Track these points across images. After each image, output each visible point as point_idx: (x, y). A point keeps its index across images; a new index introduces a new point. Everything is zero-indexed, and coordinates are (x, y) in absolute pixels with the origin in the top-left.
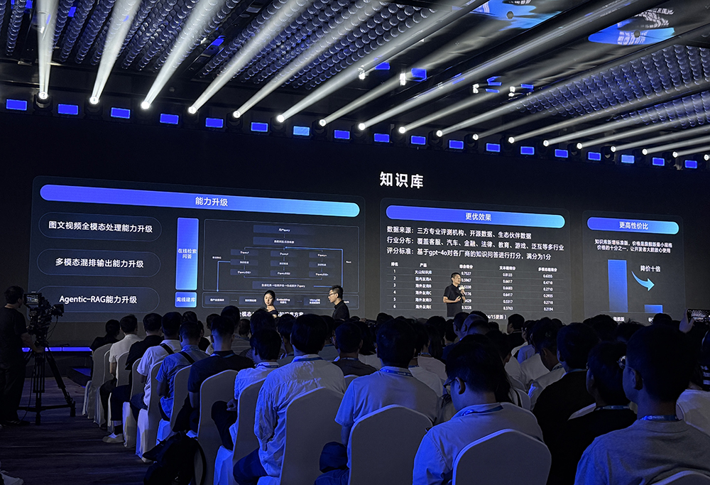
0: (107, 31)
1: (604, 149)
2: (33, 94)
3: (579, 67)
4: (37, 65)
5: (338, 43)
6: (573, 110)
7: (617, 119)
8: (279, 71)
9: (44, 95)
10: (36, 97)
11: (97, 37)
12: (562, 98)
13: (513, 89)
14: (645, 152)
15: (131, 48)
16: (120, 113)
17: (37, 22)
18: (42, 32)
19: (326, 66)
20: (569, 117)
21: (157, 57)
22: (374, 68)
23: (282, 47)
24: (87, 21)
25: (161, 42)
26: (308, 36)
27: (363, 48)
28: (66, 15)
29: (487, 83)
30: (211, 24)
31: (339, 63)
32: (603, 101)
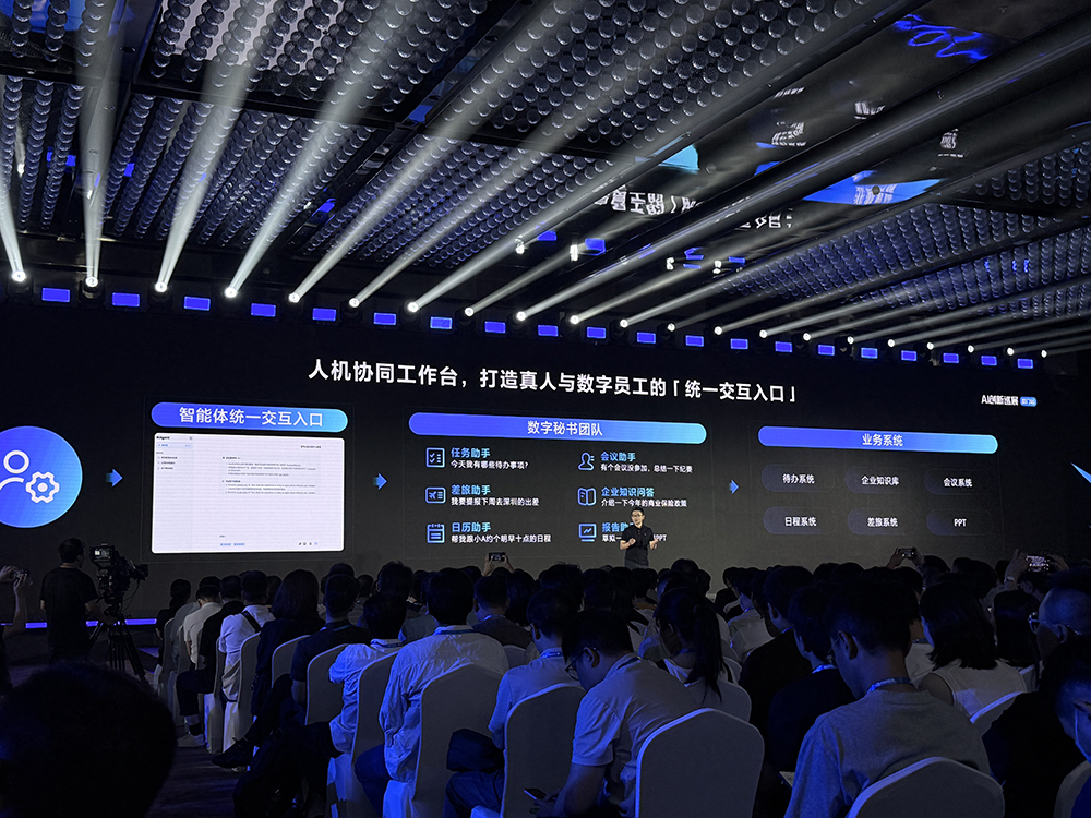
0: (176, 195)
1: (839, 340)
2: (78, 280)
3: (803, 234)
4: (83, 242)
5: (487, 207)
6: (797, 290)
7: (855, 301)
8: (409, 244)
9: (92, 281)
10: (83, 284)
11: (163, 202)
12: (784, 274)
13: (718, 264)
14: (891, 343)
15: (209, 217)
16: (197, 304)
17: (81, 185)
18: (89, 197)
19: (471, 237)
20: (792, 300)
21: (245, 228)
22: (536, 239)
23: (413, 212)
24: (149, 182)
25: (250, 208)
26: (447, 198)
27: (520, 212)
28: (121, 173)
29: (686, 256)
30: (318, 184)
31: (489, 232)
32: (835, 279)
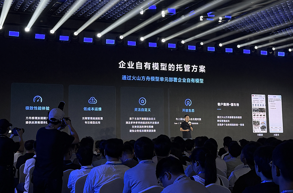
1: (269, 49)
3: (255, 7)
6: (252, 29)
7: (275, 33)
8: (98, 10)
13: (221, 18)
14: (290, 50)
16: (14, 34)
19: (122, 8)
20: (250, 32)
21: (33, 4)
22: (148, 9)
29: (208, 15)
32: (267, 24)
